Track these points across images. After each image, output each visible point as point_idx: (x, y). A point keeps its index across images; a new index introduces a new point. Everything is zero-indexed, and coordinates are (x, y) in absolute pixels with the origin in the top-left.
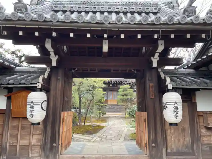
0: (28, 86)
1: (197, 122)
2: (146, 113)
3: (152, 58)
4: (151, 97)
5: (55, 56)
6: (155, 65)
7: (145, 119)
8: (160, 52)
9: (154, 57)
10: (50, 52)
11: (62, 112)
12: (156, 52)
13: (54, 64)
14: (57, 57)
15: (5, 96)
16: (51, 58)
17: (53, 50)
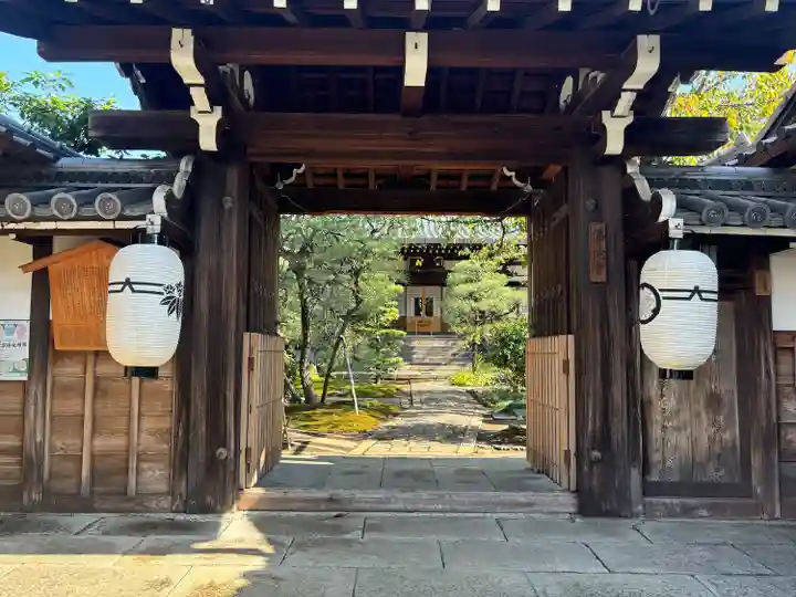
0: (109, 225)
1: (768, 372)
2: (571, 337)
3: (606, 115)
4: (595, 278)
5: (212, 108)
6: (615, 145)
7: (566, 363)
8: (641, 87)
9: (613, 111)
10: (193, 91)
11: (246, 336)
12: (625, 87)
13: (208, 141)
14: (218, 110)
15: (25, 268)
16: (194, 115)
17: (202, 81)
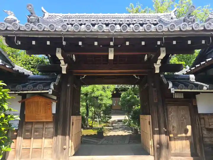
0: (40, 92)
2: (150, 116)
3: (155, 64)
4: (155, 101)
5: (65, 64)
6: (157, 71)
7: (149, 122)
8: (162, 58)
10: (61, 61)
11: (72, 117)
12: (158, 58)
13: (64, 72)
14: (67, 64)
15: (19, 102)
16: (61, 66)
17: (63, 59)
